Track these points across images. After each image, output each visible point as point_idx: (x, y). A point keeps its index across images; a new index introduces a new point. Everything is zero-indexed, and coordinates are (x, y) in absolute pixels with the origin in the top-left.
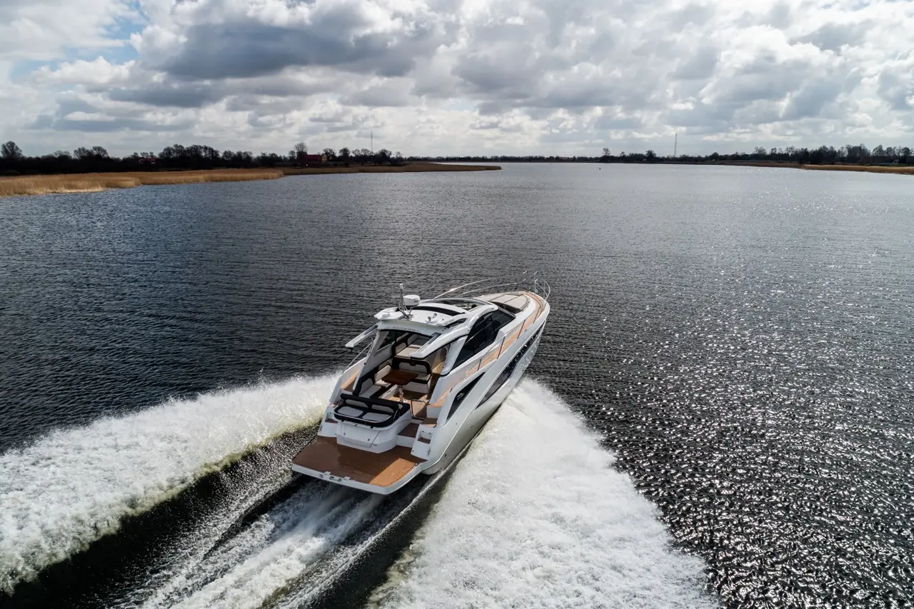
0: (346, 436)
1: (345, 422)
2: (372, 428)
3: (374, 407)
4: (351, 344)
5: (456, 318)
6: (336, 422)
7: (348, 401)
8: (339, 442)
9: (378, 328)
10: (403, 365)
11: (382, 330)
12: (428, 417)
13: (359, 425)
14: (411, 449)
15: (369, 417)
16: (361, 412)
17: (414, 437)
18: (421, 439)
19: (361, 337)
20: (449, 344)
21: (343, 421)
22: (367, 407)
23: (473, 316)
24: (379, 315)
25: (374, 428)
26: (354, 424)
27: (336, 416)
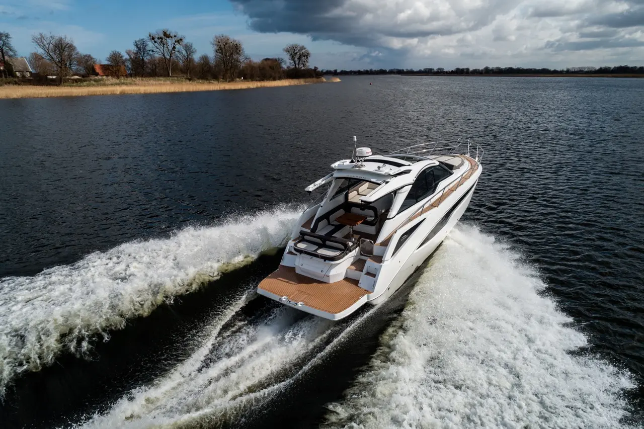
0: (302, 267)
1: (302, 255)
2: (325, 261)
3: (328, 243)
4: (311, 188)
5: (402, 169)
6: (296, 255)
7: (306, 237)
8: (298, 271)
9: (334, 176)
10: (355, 210)
11: (337, 178)
12: (374, 254)
13: (314, 258)
14: (359, 281)
15: (322, 252)
16: (317, 247)
17: (362, 271)
18: (368, 274)
19: (320, 182)
20: (395, 192)
21: (300, 254)
22: (321, 242)
23: (417, 168)
24: (335, 165)
25: (327, 261)
26: (310, 257)
27: (295, 249)
